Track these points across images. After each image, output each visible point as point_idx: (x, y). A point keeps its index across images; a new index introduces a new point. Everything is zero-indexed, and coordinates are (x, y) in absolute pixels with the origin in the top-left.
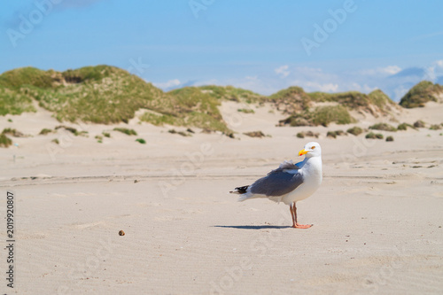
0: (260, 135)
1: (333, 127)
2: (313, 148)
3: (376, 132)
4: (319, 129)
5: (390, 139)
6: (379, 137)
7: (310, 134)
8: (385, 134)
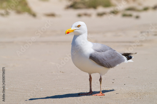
0: (52, 15)
1: (101, 9)
2: (79, 26)
3: (128, 12)
4: (91, 11)
5: (137, 17)
6: (130, 16)
7: (86, 15)
8: (135, 14)
